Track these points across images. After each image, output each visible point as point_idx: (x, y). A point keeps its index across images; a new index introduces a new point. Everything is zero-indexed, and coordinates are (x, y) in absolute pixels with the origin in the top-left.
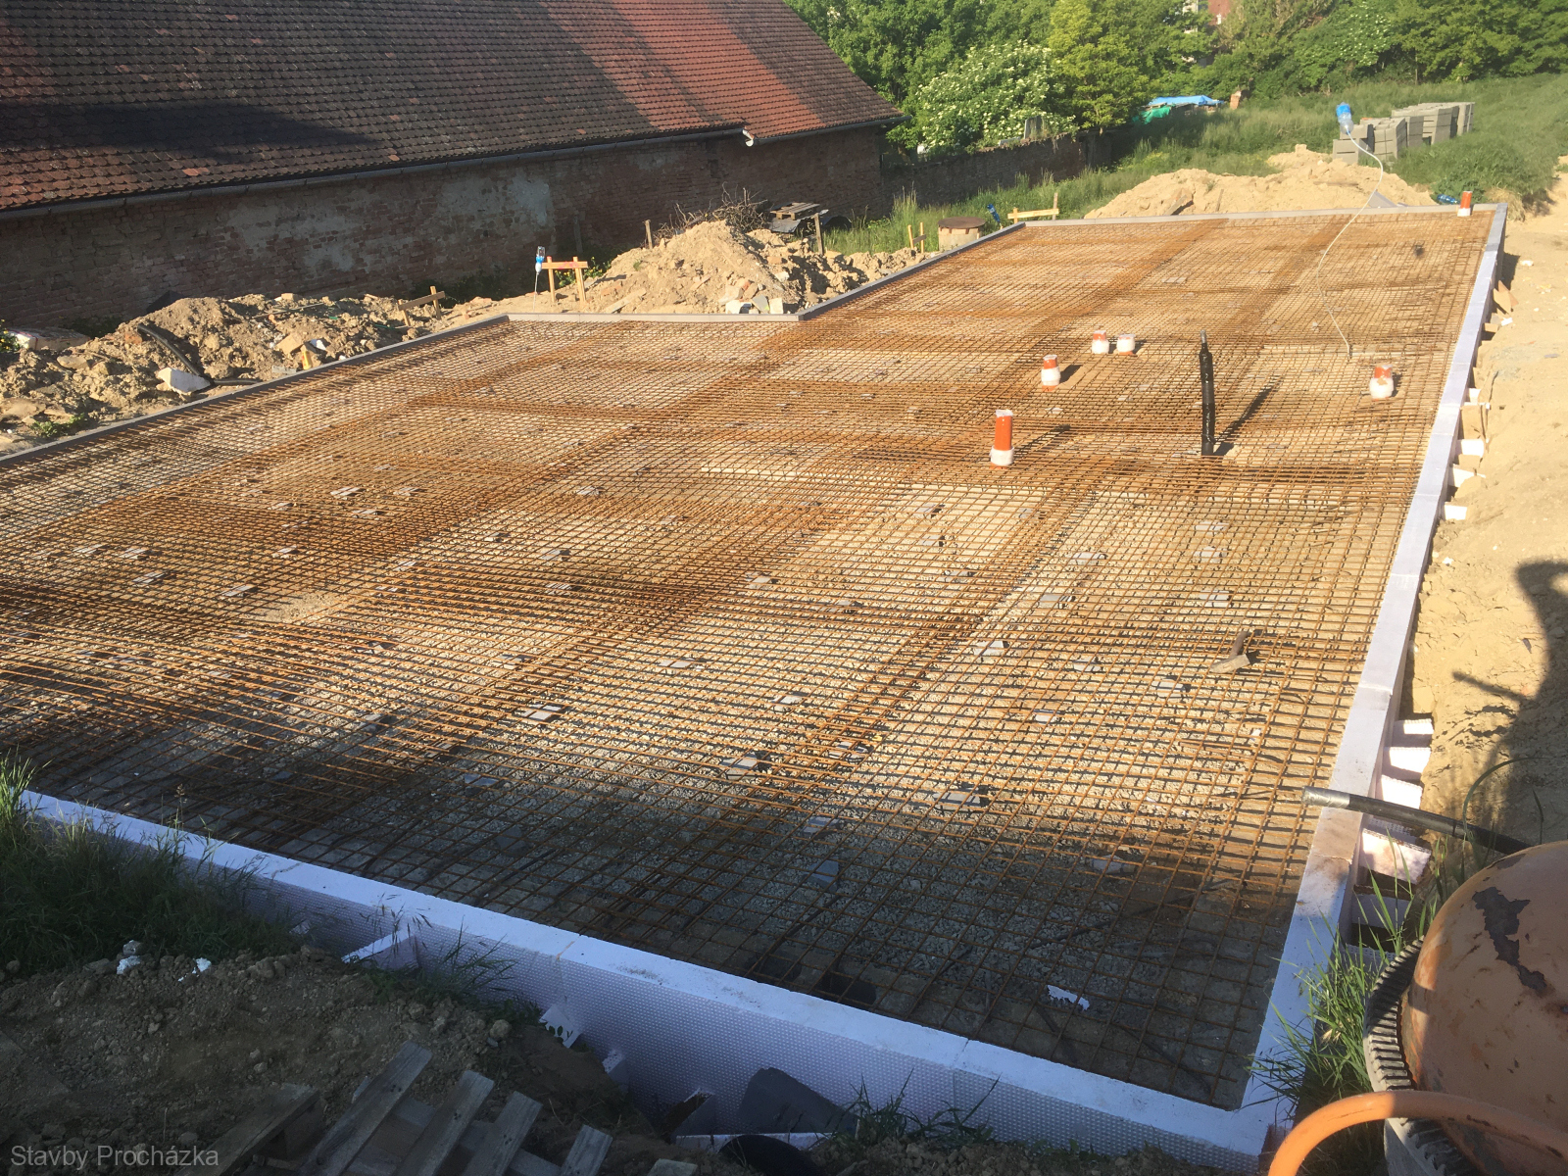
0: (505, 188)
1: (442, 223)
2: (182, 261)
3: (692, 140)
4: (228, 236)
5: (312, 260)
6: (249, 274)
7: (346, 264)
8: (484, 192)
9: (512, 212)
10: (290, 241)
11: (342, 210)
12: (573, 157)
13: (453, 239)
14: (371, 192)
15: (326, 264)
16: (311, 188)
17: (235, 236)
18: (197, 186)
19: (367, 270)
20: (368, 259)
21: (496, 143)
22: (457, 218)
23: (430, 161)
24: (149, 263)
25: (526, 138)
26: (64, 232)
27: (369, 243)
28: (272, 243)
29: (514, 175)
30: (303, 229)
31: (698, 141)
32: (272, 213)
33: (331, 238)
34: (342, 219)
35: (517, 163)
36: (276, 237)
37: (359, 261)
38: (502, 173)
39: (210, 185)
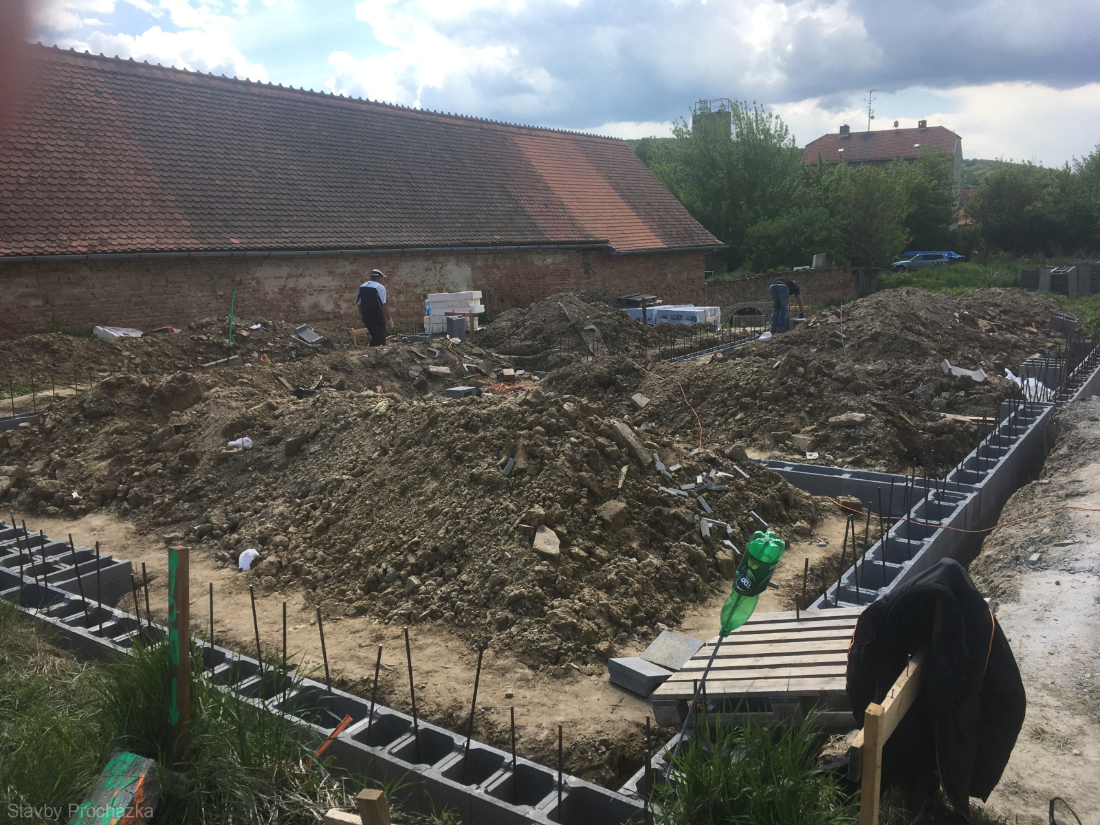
0: (441, 268)
1: (397, 287)
2: (221, 296)
3: (573, 249)
4: (254, 283)
5: (306, 303)
6: (264, 308)
7: (328, 307)
8: (427, 270)
9: (444, 284)
10: (293, 289)
11: (331, 273)
12: (490, 252)
13: (402, 298)
14: (351, 263)
15: (316, 306)
16: (312, 257)
17: (258, 283)
18: (238, 249)
19: (342, 312)
20: (344, 305)
21: (439, 239)
22: (407, 285)
23: (392, 247)
24: (200, 295)
25: (457, 238)
26: (148, 271)
27: (345, 295)
28: (282, 290)
29: (448, 261)
30: (303, 283)
31: (578, 250)
32: (285, 271)
33: (321, 290)
34: (330, 278)
35: (451, 253)
36: (285, 286)
37: (338, 306)
38: (441, 259)
39: (246, 249)
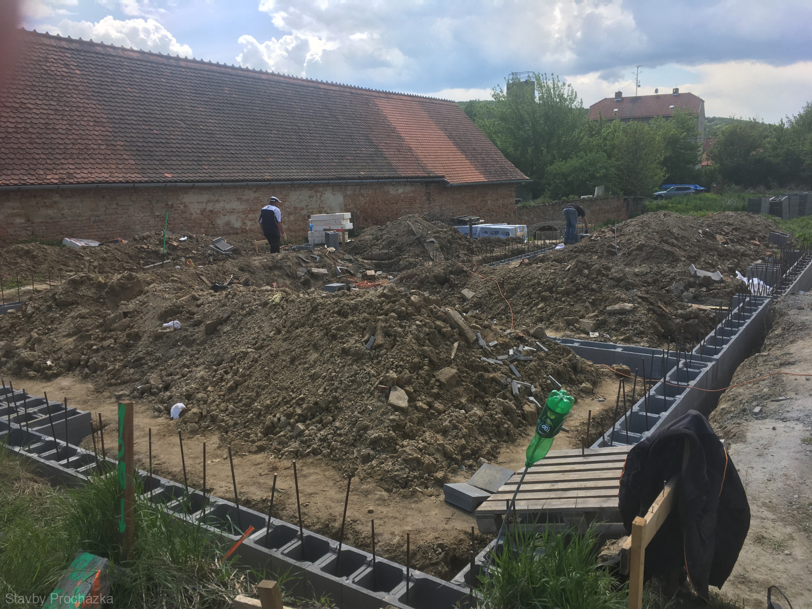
0: (321, 196)
1: (288, 210)
2: (158, 216)
3: (418, 182)
4: (182, 207)
5: (221, 221)
6: (189, 225)
7: (237, 224)
8: (310, 197)
9: (323, 208)
10: (211, 211)
11: (239, 199)
12: (357, 184)
13: (292, 218)
14: (255, 192)
15: (228, 224)
16: (226, 187)
17: (185, 206)
18: (170, 182)
19: (247, 228)
20: (249, 223)
21: (320, 175)
22: (295, 208)
23: (285, 180)
24: (142, 215)
25: (332, 174)
26: (103, 197)
27: (250, 216)
28: (203, 211)
29: (326, 190)
30: (218, 206)
31: (422, 183)
32: (205, 197)
33: (232, 212)
34: (239, 203)
35: (328, 185)
36: (205, 209)
37: (244, 223)
38: (321, 189)
39: (176, 182)
